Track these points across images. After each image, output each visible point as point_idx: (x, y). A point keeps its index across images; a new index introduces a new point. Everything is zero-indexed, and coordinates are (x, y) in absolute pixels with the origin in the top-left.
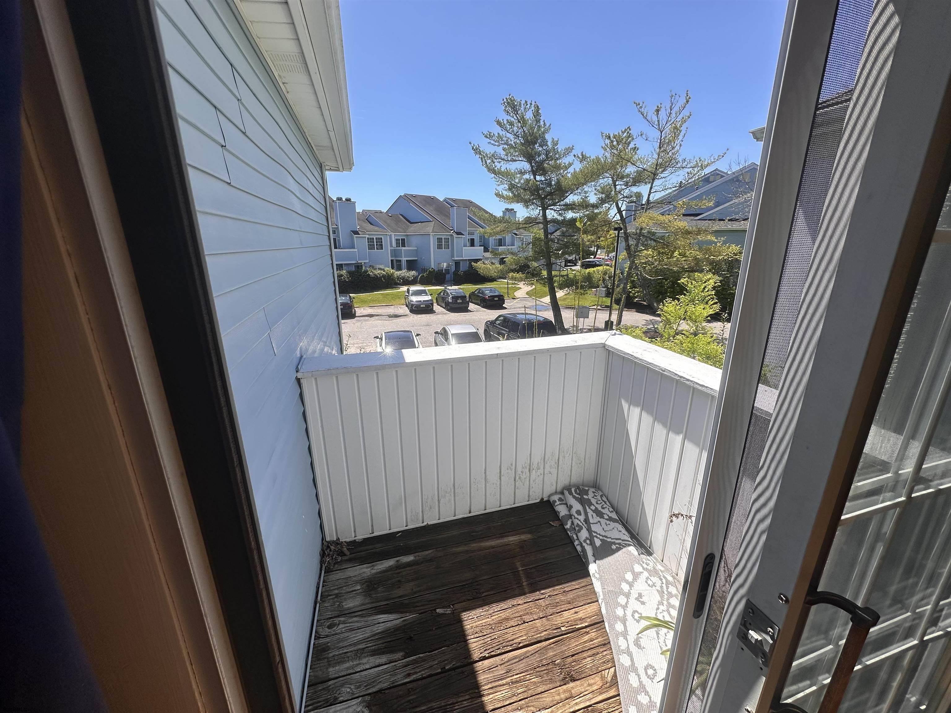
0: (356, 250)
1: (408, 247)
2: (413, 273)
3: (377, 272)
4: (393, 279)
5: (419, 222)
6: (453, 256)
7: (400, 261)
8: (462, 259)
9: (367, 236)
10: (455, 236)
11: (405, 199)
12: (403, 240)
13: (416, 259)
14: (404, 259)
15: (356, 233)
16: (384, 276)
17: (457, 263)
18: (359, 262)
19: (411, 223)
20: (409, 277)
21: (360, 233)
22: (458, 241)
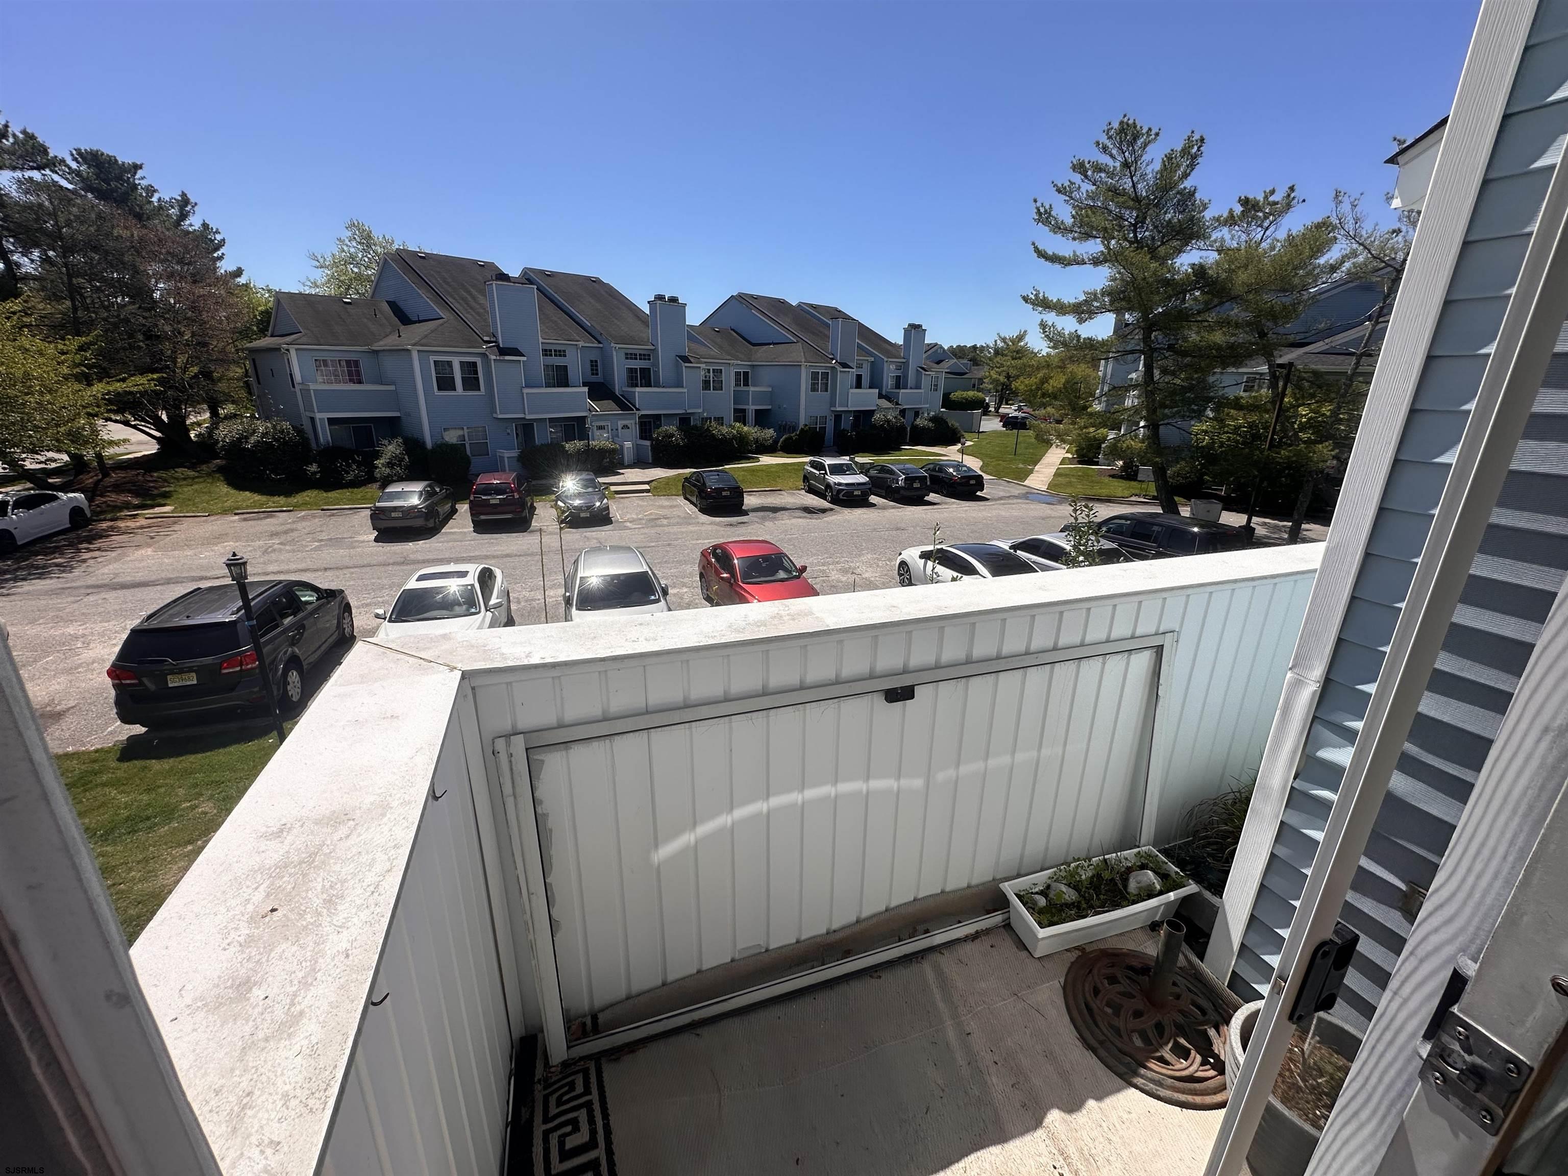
0: (686, 390)
1: (754, 385)
2: (770, 432)
3: (725, 430)
4: (747, 443)
5: (770, 344)
6: (833, 404)
7: (744, 411)
8: (846, 409)
9: (703, 366)
10: (839, 369)
11: (741, 301)
12: (746, 374)
13: (769, 407)
14: (751, 408)
15: (685, 359)
16: (734, 437)
17: (838, 416)
18: (689, 411)
19: (754, 345)
20: (764, 439)
21: (692, 360)
22: (845, 378)
